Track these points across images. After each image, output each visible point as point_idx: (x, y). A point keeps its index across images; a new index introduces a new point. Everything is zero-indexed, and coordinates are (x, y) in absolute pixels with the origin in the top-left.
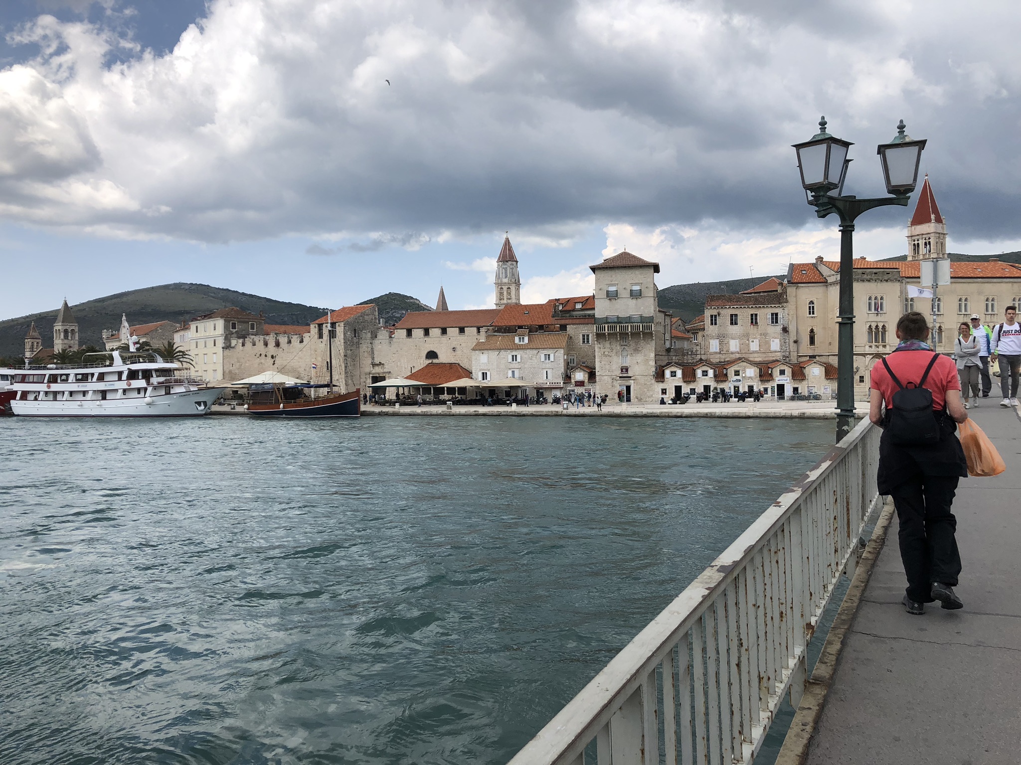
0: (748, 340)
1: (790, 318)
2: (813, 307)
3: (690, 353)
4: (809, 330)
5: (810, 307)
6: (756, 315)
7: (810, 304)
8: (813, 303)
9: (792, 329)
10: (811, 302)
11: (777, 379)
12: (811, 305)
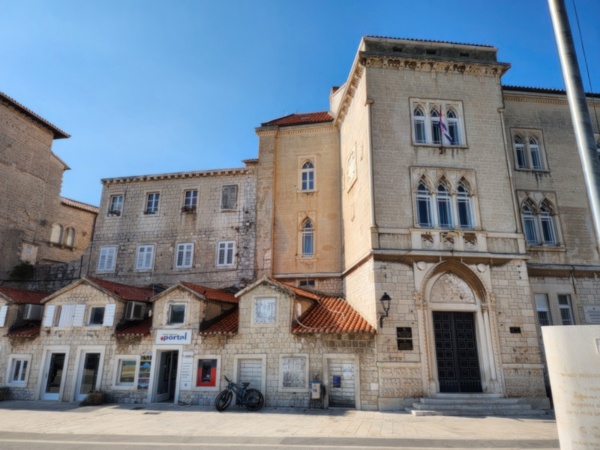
0: (173, 245)
1: (261, 195)
2: (311, 174)
3: (60, 276)
4: (300, 219)
5: (304, 175)
6: (195, 193)
7: (305, 167)
8: (311, 166)
9: (264, 218)
10: (309, 164)
11: (159, 334)
12: (308, 170)
